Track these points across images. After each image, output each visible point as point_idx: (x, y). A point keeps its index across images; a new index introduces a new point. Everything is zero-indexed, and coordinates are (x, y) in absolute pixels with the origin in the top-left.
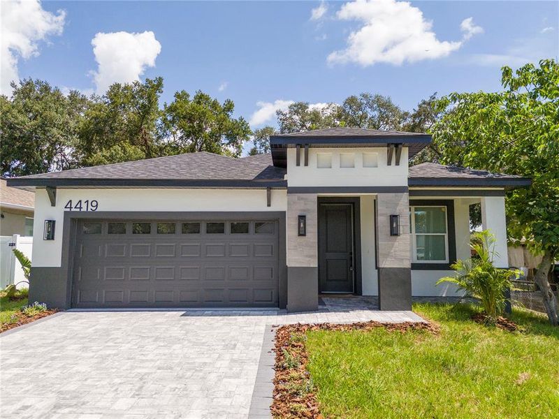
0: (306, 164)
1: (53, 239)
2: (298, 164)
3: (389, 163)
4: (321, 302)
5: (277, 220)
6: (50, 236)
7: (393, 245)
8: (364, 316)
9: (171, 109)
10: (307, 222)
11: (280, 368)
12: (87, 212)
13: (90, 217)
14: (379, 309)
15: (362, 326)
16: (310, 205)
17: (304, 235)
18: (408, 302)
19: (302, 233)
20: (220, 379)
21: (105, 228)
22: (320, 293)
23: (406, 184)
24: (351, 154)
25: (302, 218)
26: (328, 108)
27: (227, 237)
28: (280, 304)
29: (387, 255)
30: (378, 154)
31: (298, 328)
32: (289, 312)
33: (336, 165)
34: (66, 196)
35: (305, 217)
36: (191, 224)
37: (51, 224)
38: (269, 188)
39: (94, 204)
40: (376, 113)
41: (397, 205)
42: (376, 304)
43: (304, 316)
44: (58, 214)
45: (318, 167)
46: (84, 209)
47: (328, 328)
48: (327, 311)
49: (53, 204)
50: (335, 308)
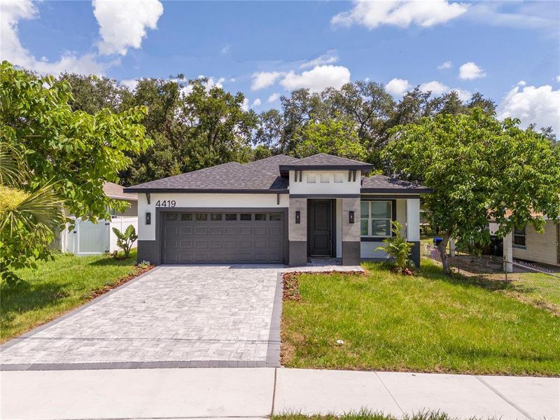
0: (301, 181)
1: (150, 224)
2: (296, 181)
3: (349, 181)
4: (309, 261)
5: (283, 212)
6: (148, 222)
7: (350, 229)
8: (331, 268)
9: (190, 100)
10: (301, 215)
11: (285, 288)
12: (169, 208)
13: (171, 210)
14: (342, 265)
15: (328, 273)
16: (303, 205)
17: (299, 223)
18: (358, 261)
19: (298, 221)
20: (260, 292)
21: (179, 217)
22: (308, 256)
23: (358, 192)
24: (328, 175)
25: (298, 213)
26: (327, 92)
27: (253, 223)
28: (285, 262)
29: (347, 234)
30: (343, 175)
31: (295, 273)
32: (290, 267)
33: (318, 181)
34: (156, 198)
35: (299, 212)
36: (231, 215)
37: (148, 215)
38: (279, 193)
39: (173, 203)
40: (370, 98)
41: (354, 205)
42: (340, 263)
43: (298, 268)
44: (152, 209)
45: (308, 182)
46: (167, 206)
47: (311, 274)
48: (312, 266)
49: (149, 203)
50: (317, 265)
